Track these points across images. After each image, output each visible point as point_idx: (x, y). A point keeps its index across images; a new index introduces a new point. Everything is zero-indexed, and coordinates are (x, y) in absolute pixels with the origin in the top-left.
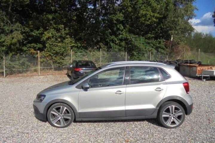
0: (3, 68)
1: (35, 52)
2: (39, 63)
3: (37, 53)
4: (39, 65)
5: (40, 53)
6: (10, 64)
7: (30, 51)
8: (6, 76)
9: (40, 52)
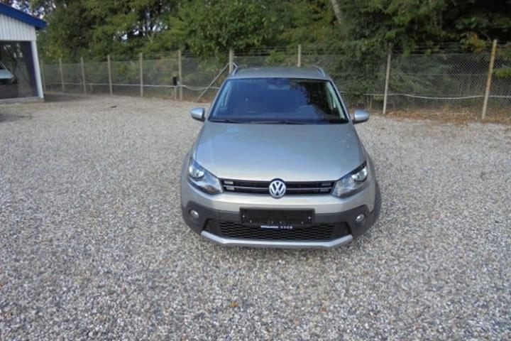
0: (384, 89)
1: (482, 43)
2: (489, 80)
3: (489, 48)
4: (488, 88)
5: (497, 47)
6: (401, 80)
7: (467, 42)
8: (387, 113)
9: (498, 43)
